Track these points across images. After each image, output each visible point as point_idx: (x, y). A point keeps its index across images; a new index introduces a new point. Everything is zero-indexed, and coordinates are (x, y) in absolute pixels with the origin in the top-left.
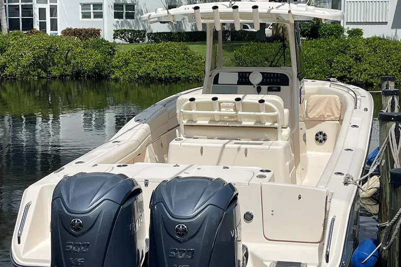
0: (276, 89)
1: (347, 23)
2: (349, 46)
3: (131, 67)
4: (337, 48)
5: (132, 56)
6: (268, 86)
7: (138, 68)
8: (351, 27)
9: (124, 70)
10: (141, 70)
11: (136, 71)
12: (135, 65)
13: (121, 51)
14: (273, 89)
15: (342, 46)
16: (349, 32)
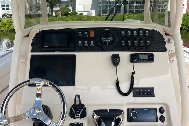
0: (146, 57)
1: (78, 11)
2: (82, 18)
3: (7, 26)
4: (78, 18)
5: (7, 22)
6: (130, 53)
7: (10, 27)
8: (80, 13)
9: (5, 27)
10: (11, 27)
11: (9, 28)
12: (9, 25)
13: (3, 20)
14: (141, 57)
15: (79, 18)
16: (79, 14)
